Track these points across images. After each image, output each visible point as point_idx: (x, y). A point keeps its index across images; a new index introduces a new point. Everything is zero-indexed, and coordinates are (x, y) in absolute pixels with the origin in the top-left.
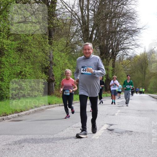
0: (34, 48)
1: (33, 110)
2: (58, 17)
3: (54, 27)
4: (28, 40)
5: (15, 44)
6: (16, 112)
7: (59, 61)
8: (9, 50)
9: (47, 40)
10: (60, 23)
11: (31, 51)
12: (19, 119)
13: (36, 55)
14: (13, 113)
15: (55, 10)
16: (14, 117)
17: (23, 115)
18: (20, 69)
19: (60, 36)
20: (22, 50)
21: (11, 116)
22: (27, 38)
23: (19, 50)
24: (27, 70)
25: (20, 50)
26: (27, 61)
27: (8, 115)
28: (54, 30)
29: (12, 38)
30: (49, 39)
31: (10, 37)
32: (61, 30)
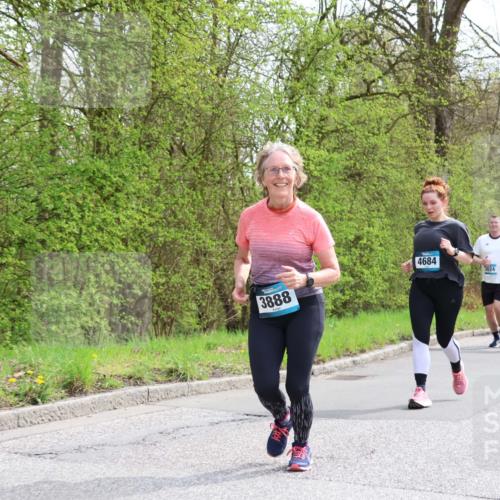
0: (394, 167)
1: (395, 347)
2: (463, 74)
3: (453, 104)
4: (375, 147)
5: (341, 159)
6: (348, 353)
7: (467, 203)
8: (325, 178)
9: (432, 143)
10: (470, 91)
11: (385, 178)
12: (357, 371)
13: (401, 187)
14: (339, 357)
15: (453, 55)
16: (341, 368)
17: (367, 362)
18: (354, 232)
19: (471, 129)
20: (359, 175)
21: (332, 363)
22: (373, 140)
23: (351, 176)
24: (375, 231)
25: (354, 176)
26: (374, 206)
27: (324, 362)
28: (451, 112)
29: (331, 142)
30: (437, 141)
31: (325, 141)
32: (472, 111)
